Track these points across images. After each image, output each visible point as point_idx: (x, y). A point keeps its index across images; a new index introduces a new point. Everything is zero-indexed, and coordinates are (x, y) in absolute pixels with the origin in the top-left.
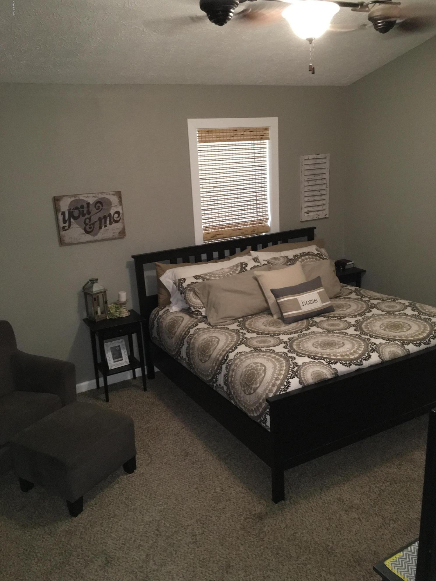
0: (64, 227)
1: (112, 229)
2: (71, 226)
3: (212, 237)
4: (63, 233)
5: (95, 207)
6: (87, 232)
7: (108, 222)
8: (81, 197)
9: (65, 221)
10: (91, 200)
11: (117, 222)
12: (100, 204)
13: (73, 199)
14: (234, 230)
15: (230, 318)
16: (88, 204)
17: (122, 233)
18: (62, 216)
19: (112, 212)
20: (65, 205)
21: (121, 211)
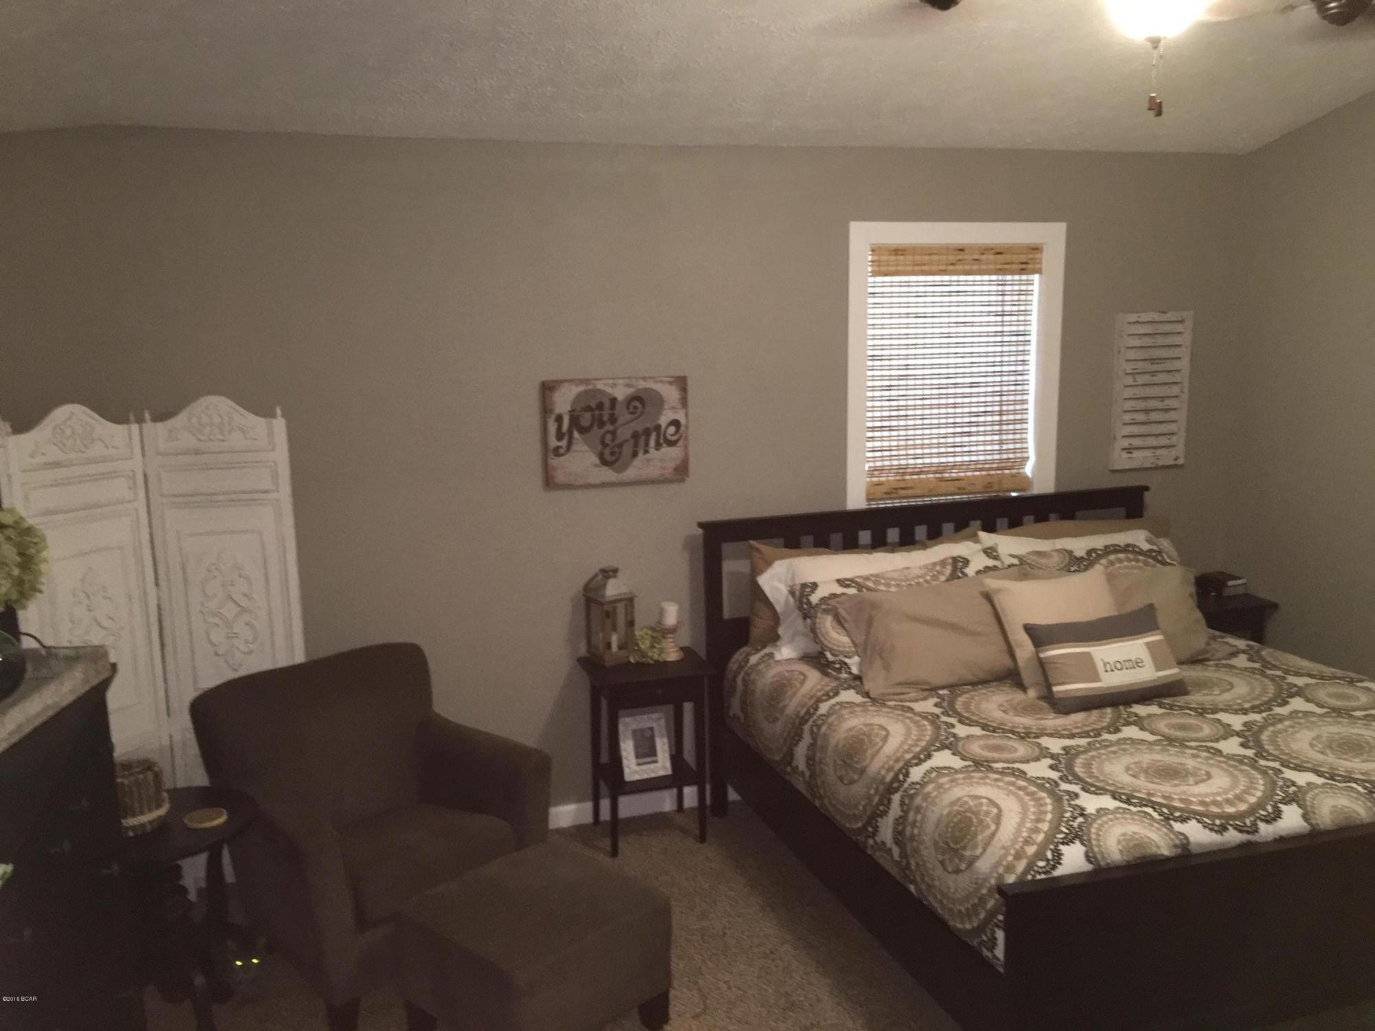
0: (557, 449)
1: (660, 459)
2: (574, 447)
3: (887, 493)
4: (554, 461)
5: (628, 408)
6: (604, 462)
7: (652, 443)
8: (600, 385)
9: (560, 436)
10: (621, 393)
11: (672, 444)
12: (642, 401)
13: (582, 388)
14: (941, 480)
15: (918, 684)
16: (614, 401)
17: (682, 471)
18: (556, 423)
19: (663, 421)
20: (563, 402)
21: (683, 421)
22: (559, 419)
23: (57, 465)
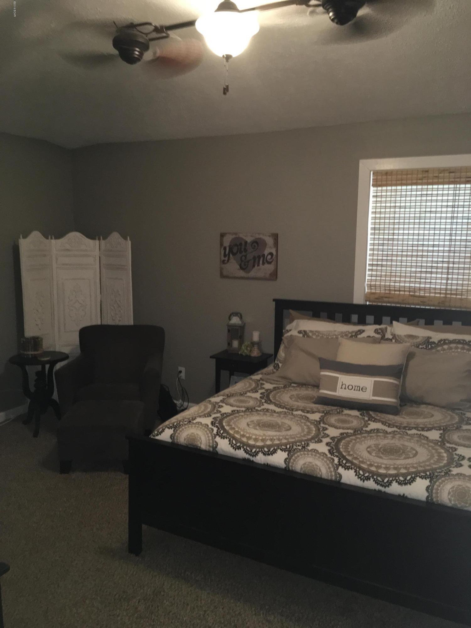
0: (224, 261)
1: (266, 269)
2: (230, 261)
4: (223, 266)
5: (252, 246)
6: (241, 268)
7: (261, 262)
8: (241, 236)
9: (225, 256)
10: (249, 240)
11: (269, 263)
12: (258, 243)
13: (234, 236)
16: (246, 242)
17: (274, 276)
18: (224, 251)
19: (266, 252)
20: (227, 241)
21: (275, 253)
22: (225, 249)
23: (68, 250)
